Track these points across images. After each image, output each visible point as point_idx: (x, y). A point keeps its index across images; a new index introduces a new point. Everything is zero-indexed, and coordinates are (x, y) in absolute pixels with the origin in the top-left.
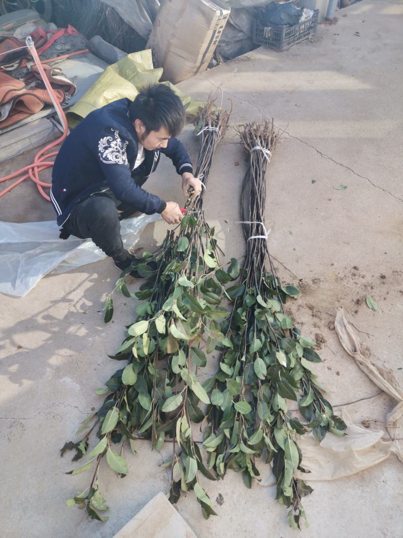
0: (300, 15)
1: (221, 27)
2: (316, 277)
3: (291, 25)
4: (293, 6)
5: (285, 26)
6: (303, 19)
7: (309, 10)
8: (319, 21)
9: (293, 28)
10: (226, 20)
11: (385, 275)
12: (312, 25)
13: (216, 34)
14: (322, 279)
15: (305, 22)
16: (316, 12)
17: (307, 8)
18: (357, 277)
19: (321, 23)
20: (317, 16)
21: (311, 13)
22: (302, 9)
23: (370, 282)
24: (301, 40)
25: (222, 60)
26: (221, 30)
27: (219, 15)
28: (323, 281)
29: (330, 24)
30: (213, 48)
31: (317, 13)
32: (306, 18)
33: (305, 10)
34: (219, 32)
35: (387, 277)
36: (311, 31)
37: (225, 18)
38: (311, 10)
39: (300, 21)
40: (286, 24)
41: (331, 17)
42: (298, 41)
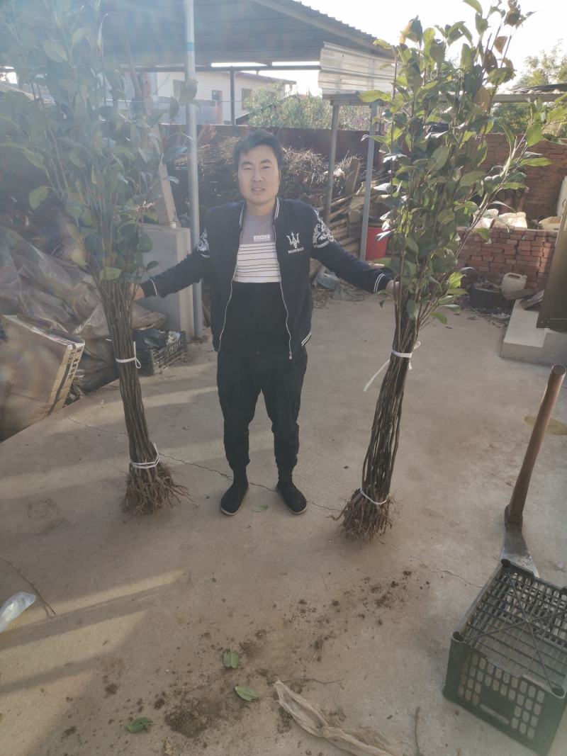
0: (167, 338)
1: (76, 360)
2: (259, 628)
3: (159, 349)
4: (156, 330)
5: (152, 351)
6: (170, 341)
7: (174, 332)
8: (188, 340)
9: (161, 351)
10: (81, 352)
11: (337, 599)
12: (182, 345)
13: (71, 368)
14: (267, 629)
15: (173, 344)
16: (183, 334)
17: (171, 330)
18: (307, 613)
19: (190, 343)
20: (184, 337)
21: (178, 335)
22: (167, 332)
23: (323, 615)
24: (173, 361)
25: (81, 393)
26: (77, 363)
27: (72, 349)
28: (269, 632)
29: (201, 343)
30: (68, 382)
31: (185, 334)
32: (173, 340)
33: (170, 333)
34: (74, 366)
35: (339, 602)
36: (182, 351)
37: (79, 351)
38: (177, 332)
39: (167, 344)
40: (152, 349)
41: (200, 335)
42: (170, 363)
